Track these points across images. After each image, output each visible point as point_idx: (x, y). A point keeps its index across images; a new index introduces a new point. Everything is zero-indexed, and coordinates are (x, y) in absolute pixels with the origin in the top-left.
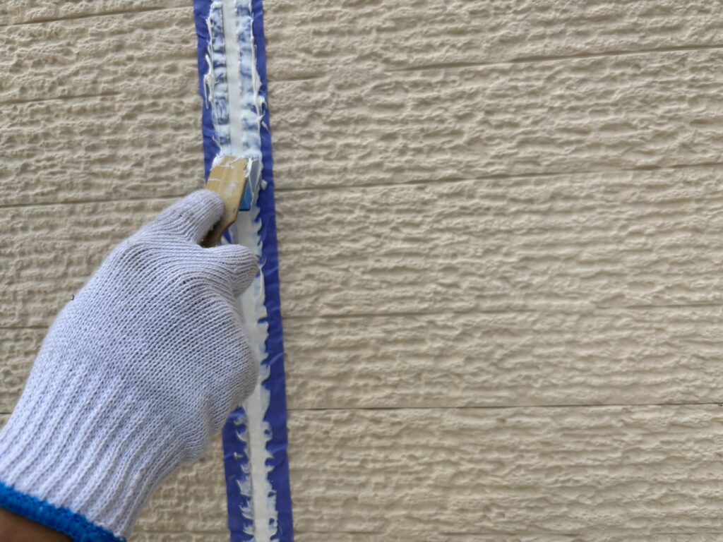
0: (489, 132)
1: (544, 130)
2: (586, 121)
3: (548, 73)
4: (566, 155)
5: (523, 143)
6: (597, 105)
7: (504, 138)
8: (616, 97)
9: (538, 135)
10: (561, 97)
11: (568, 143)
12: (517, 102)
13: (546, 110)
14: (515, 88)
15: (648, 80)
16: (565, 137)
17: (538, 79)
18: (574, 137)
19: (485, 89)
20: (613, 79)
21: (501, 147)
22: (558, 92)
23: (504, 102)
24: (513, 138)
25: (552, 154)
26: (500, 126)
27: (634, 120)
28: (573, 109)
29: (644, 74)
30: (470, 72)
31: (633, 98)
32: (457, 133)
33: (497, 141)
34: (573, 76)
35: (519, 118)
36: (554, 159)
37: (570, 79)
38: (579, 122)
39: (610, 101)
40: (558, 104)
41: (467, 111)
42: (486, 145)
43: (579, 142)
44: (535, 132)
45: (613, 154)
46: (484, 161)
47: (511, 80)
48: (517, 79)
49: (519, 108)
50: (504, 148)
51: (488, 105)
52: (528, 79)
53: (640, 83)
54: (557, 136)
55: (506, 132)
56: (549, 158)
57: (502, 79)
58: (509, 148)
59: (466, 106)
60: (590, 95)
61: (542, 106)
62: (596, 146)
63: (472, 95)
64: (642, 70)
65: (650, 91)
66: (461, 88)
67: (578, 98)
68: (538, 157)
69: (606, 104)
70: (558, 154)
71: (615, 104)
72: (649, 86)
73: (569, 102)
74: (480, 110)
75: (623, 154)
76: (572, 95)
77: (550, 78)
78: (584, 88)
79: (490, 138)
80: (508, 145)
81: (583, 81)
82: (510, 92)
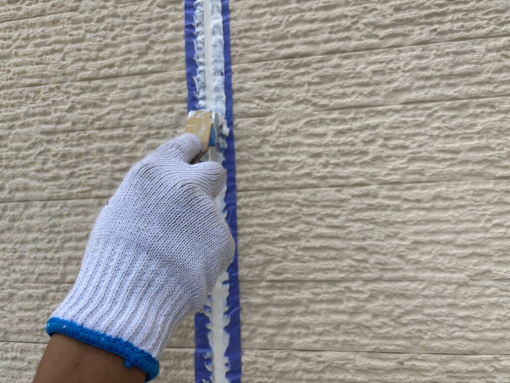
0: (388, 152)
1: (426, 151)
2: (457, 145)
3: (428, 112)
4: (443, 168)
5: (412, 160)
6: (465, 133)
7: (398, 157)
8: (478, 128)
9: (422, 155)
10: (438, 128)
11: (445, 160)
12: (407, 132)
13: (427, 137)
14: (405, 122)
15: (501, 116)
16: (442, 156)
17: (421, 116)
18: (449, 156)
19: (383, 123)
20: (476, 116)
21: (396, 163)
22: (436, 124)
23: (397, 132)
24: (404, 156)
25: (433, 168)
26: (395, 148)
27: (492, 144)
28: (447, 136)
29: (498, 112)
30: (373, 111)
31: (491, 129)
32: (365, 153)
33: (393, 158)
34: (446, 113)
35: (408, 143)
36: (434, 171)
37: (444, 116)
38: (452, 145)
39: (474, 131)
40: (436, 133)
41: (371, 138)
42: (385, 161)
43: (453, 159)
44: (420, 153)
45: (478, 168)
46: (384, 173)
47: (402, 116)
48: (406, 116)
49: (408, 136)
50: (398, 163)
51: (387, 134)
52: (414, 116)
53: (496, 119)
54: (436, 155)
55: (399, 152)
56: (430, 170)
57: (396, 116)
58: (402, 164)
59: (371, 135)
60: (459, 126)
61: (424, 134)
62: (466, 162)
63: (374, 127)
64: (497, 109)
65: (504, 124)
66: (366, 123)
67: (451, 129)
68: (423, 170)
69: (471, 133)
70: (437, 168)
71: (478, 133)
72: (502, 120)
73: (444, 131)
74: (380, 137)
75: (486, 168)
76: (446, 127)
77: (430, 115)
78: (455, 122)
79: (388, 157)
80: (401, 161)
81: (454, 117)
82: (401, 125)
